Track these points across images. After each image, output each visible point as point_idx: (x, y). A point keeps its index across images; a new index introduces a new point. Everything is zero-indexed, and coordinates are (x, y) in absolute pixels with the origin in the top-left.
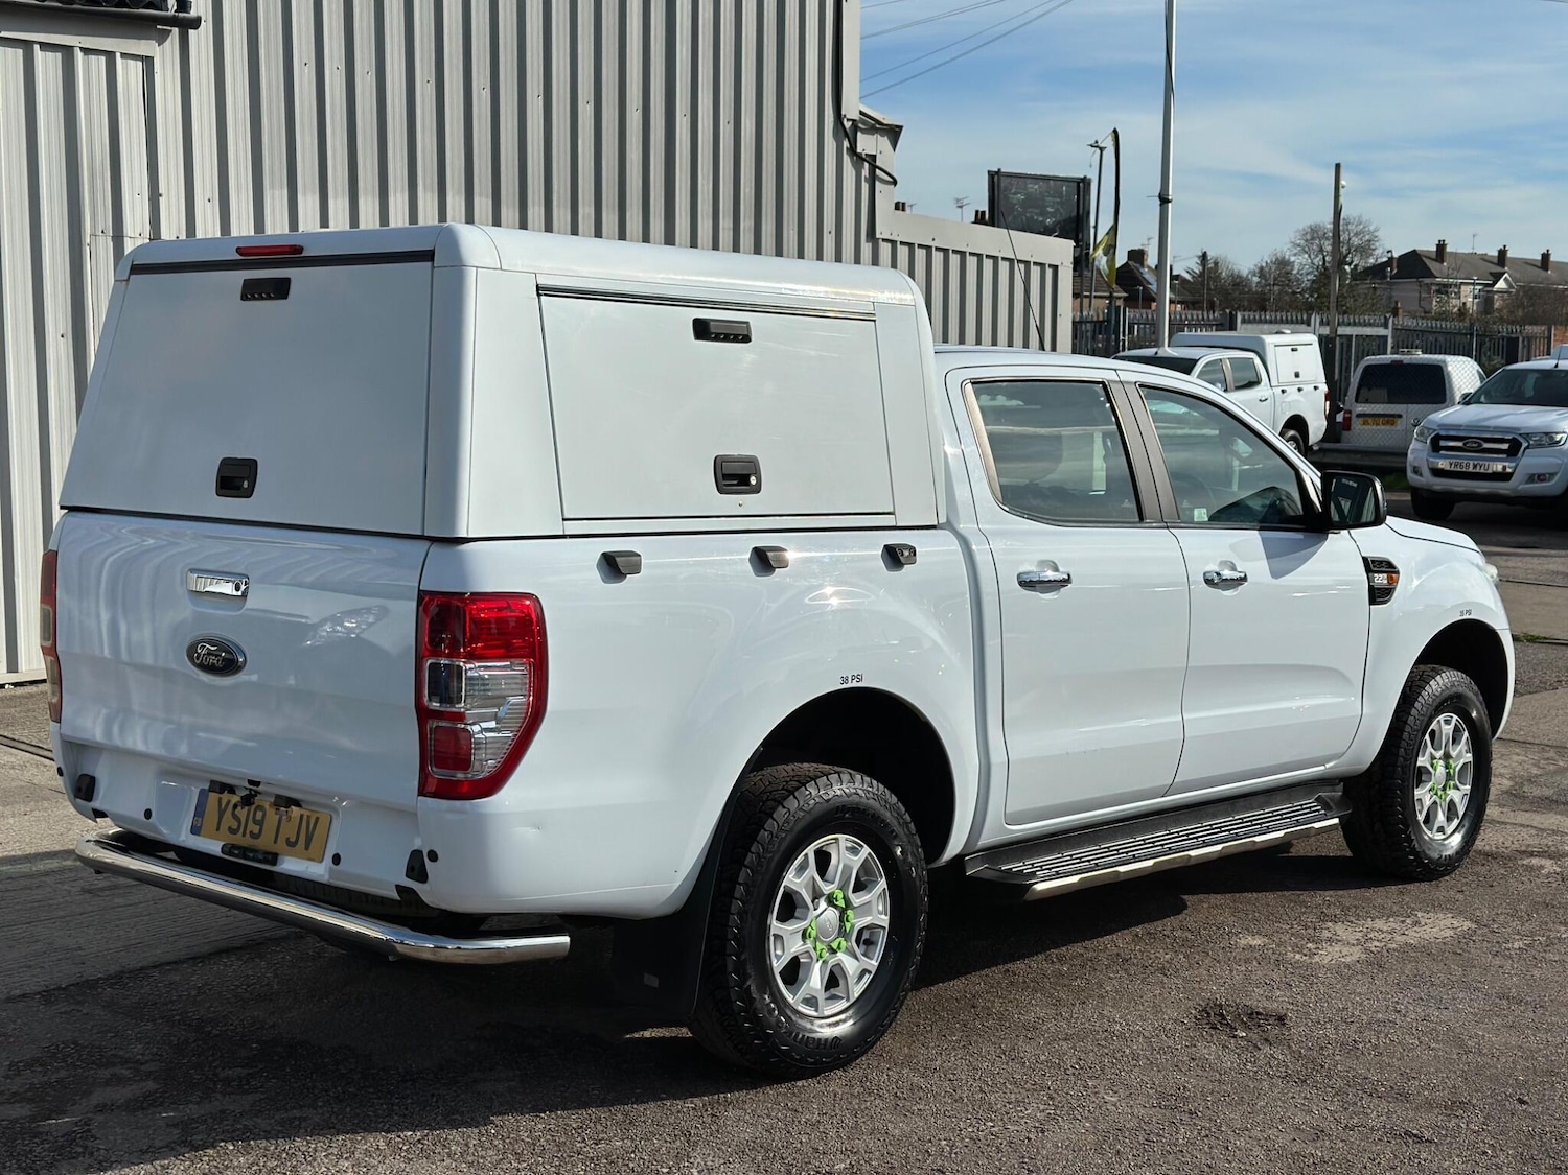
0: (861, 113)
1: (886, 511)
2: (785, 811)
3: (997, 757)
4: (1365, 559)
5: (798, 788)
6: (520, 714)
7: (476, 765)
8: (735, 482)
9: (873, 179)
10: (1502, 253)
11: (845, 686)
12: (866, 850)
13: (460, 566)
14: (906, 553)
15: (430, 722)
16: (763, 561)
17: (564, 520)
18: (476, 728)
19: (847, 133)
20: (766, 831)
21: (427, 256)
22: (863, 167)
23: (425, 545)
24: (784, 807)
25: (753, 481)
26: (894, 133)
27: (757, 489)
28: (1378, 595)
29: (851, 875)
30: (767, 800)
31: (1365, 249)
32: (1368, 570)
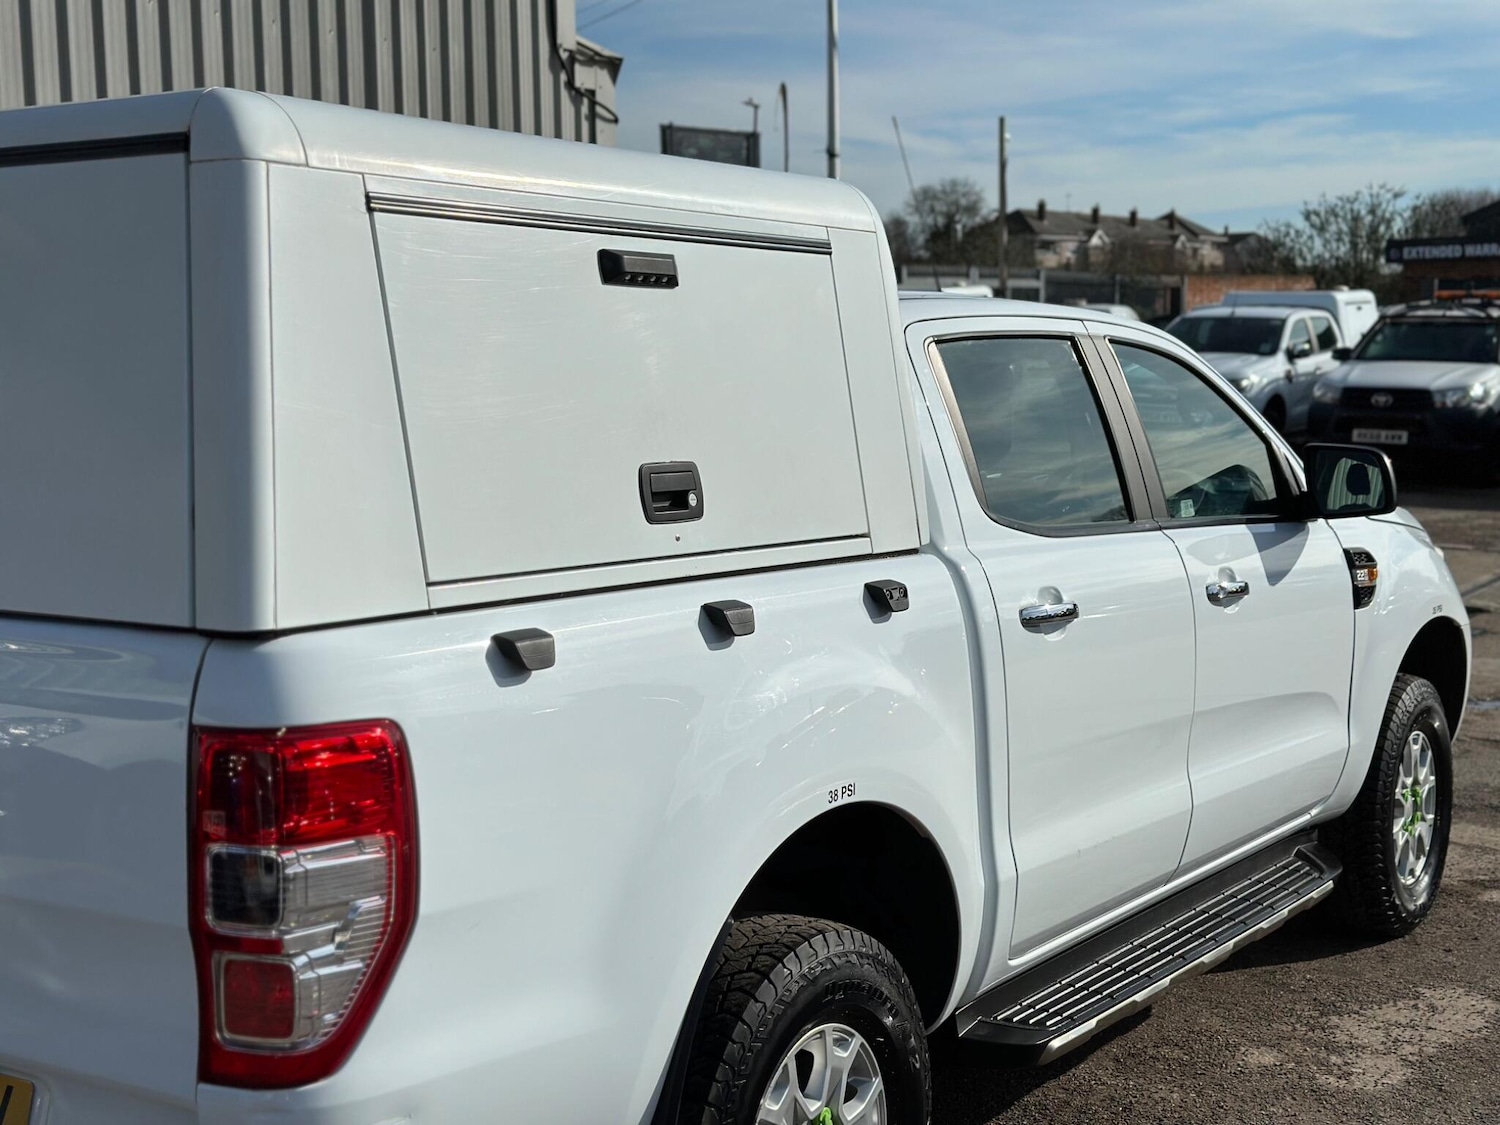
0: (579, 44)
1: (859, 532)
2: (759, 1005)
3: (1005, 871)
4: (1346, 552)
5: (773, 967)
6: (376, 927)
7: (300, 1027)
8: (667, 504)
9: (593, 116)
10: (1096, 211)
11: (834, 805)
12: (857, 1040)
13: (266, 681)
14: (896, 594)
15: (216, 955)
16: (720, 623)
17: (429, 584)
18: (301, 960)
19: (563, 64)
20: (734, 1042)
21: (179, 143)
22: (581, 102)
23: (196, 645)
24: (757, 1001)
25: (692, 500)
26: (613, 66)
27: (698, 514)
28: (1362, 596)
29: (841, 1080)
30: (729, 989)
31: (972, 209)
32: (1352, 566)
